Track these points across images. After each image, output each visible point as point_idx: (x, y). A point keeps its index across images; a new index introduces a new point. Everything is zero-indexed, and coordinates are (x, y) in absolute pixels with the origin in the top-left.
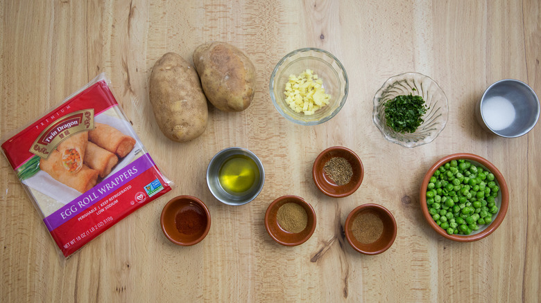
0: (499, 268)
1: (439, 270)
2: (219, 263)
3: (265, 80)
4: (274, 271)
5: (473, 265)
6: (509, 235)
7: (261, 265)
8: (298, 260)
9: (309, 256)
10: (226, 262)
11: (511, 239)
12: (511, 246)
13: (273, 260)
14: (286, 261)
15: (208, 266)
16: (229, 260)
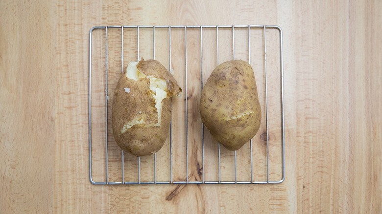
0: (359, 208)
1: (298, 209)
2: (71, 202)
3: (121, 12)
4: (127, 210)
5: (333, 205)
6: (371, 174)
7: (115, 203)
8: (152, 198)
9: (164, 194)
10: (78, 200)
11: (373, 178)
12: (373, 186)
13: (127, 198)
14: (140, 199)
15: (59, 205)
16: (80, 199)
